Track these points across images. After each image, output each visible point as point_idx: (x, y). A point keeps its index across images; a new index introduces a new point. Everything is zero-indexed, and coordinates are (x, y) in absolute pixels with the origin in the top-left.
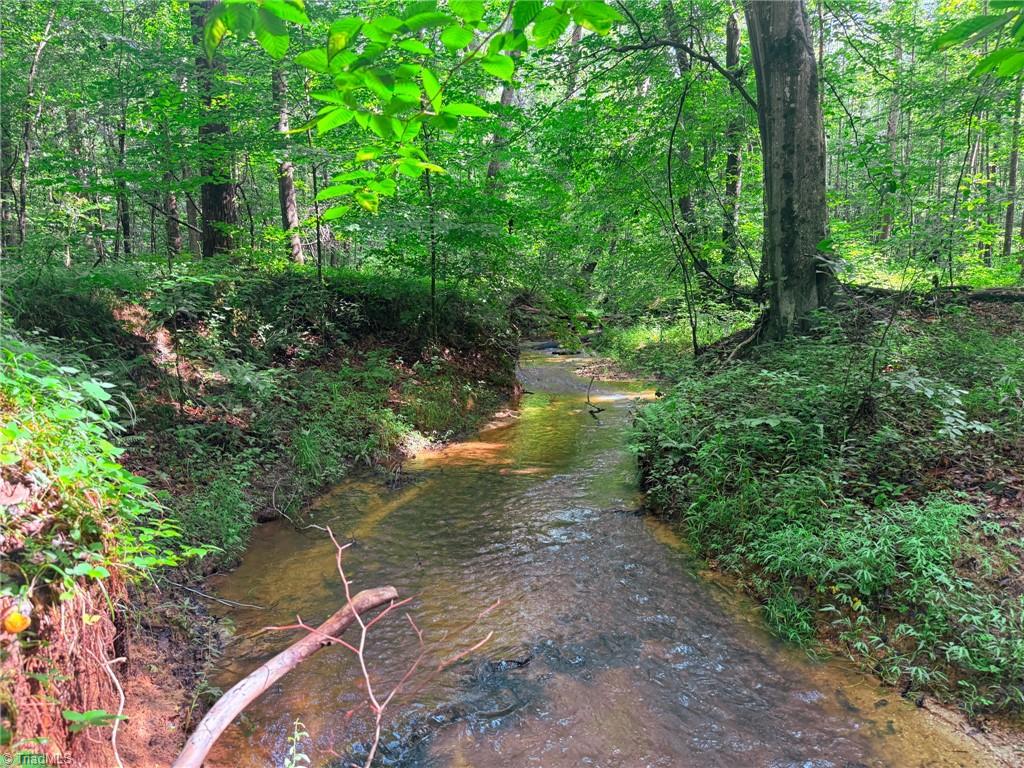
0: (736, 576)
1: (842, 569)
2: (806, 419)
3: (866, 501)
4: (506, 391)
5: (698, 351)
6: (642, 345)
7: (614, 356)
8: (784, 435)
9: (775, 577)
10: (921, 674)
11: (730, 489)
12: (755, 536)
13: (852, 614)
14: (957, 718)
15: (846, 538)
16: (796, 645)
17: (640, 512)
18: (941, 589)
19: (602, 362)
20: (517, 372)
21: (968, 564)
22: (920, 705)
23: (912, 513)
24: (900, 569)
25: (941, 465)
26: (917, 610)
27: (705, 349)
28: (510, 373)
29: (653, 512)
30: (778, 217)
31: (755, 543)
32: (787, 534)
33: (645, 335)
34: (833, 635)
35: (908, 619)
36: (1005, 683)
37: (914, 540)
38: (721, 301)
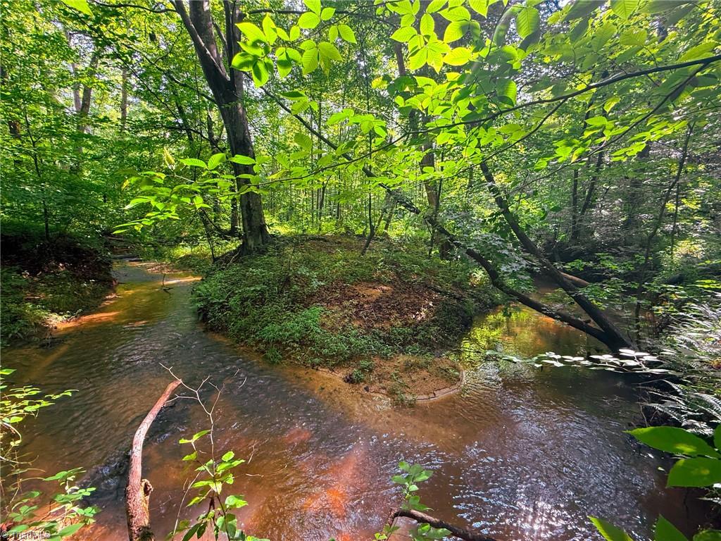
0: (252, 346)
1: (290, 335)
2: (268, 285)
3: (292, 311)
4: (108, 284)
5: (215, 259)
6: (182, 256)
7: (168, 261)
8: (262, 292)
9: (268, 343)
10: (317, 360)
11: (244, 315)
12: (258, 330)
13: (294, 348)
14: (327, 370)
15: (289, 324)
16: (278, 363)
17: (206, 331)
18: (318, 334)
19: (162, 264)
20: (112, 273)
21: (323, 325)
22: (317, 370)
23: (307, 312)
24: (306, 331)
25: (311, 296)
26: (313, 342)
27: (218, 258)
28: (108, 274)
29: (211, 330)
30: (245, 208)
31: (258, 333)
32: (270, 327)
33: (183, 251)
34: (289, 357)
35: (311, 345)
36: (337, 356)
37: (310, 321)
38: (217, 236)
